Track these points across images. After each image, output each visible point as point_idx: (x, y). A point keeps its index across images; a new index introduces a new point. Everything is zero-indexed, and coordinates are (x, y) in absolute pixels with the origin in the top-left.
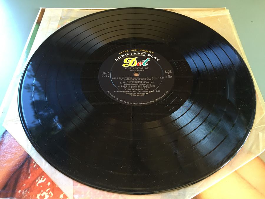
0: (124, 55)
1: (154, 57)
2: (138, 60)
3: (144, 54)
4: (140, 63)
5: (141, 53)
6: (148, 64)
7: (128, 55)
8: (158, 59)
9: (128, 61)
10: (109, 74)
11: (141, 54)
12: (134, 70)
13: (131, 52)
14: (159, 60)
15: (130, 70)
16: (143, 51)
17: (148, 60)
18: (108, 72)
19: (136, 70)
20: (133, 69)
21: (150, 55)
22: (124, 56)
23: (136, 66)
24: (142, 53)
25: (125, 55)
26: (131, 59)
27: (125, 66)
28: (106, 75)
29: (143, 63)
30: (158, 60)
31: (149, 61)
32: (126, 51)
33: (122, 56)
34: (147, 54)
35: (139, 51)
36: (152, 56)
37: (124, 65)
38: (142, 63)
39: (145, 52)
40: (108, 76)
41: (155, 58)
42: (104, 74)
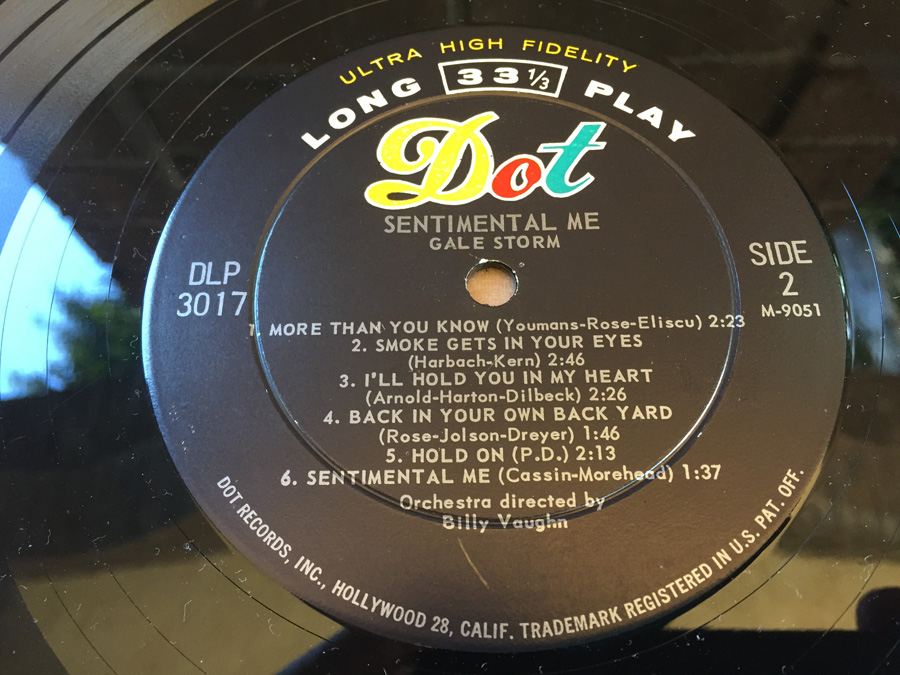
0: (377, 93)
1: (638, 103)
2: (502, 141)
3: (554, 75)
4: (524, 167)
5: (523, 71)
6: (588, 179)
7: (415, 88)
8: (677, 126)
9: (411, 153)
10: (244, 282)
11: (524, 81)
12: (468, 238)
13: (441, 66)
14: (689, 134)
15: (435, 245)
16: (543, 57)
17: (589, 136)
18: (232, 268)
19: (488, 239)
20: (464, 225)
21: (608, 90)
22: (378, 99)
23: (485, 205)
24: (539, 69)
25: (388, 94)
26: (439, 135)
27: (393, 196)
28: (213, 291)
29: (545, 172)
30: (678, 132)
31: (602, 145)
32: (395, 58)
33: (366, 103)
34: (581, 75)
35: (512, 50)
36: (621, 102)
37: (376, 195)
38: (534, 173)
39: (560, 59)
40: (232, 302)
41: (653, 116)
42: (194, 291)
